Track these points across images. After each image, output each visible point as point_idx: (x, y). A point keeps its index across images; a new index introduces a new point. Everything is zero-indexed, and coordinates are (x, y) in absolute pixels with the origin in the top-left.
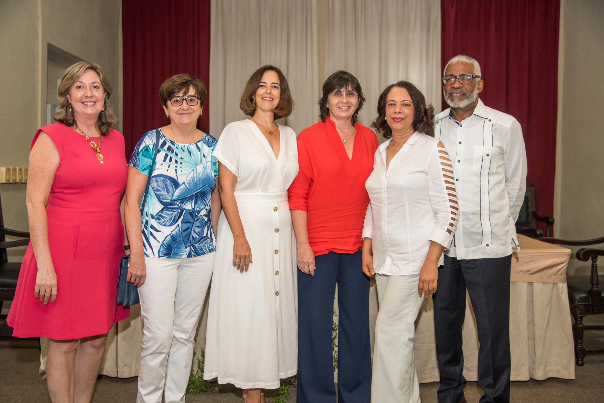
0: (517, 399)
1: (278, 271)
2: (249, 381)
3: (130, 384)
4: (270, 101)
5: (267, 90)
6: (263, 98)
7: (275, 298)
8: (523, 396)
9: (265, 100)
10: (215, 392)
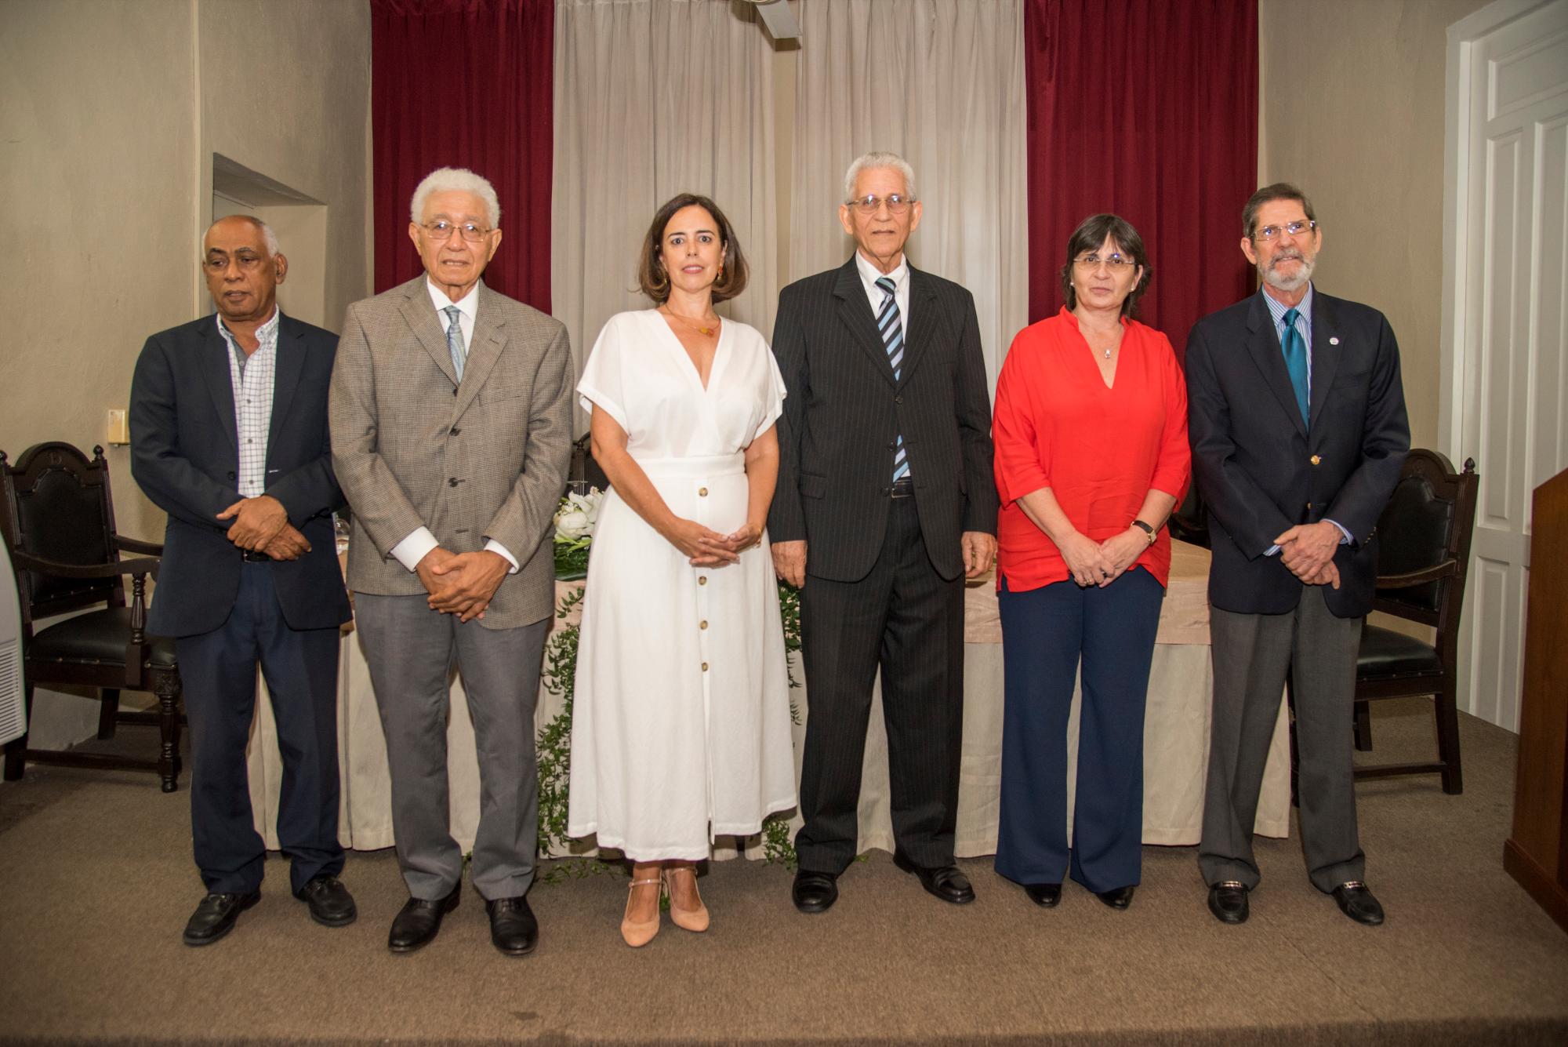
0: (1181, 884)
1: (705, 622)
2: (651, 846)
3: (378, 864)
4: (698, 272)
5: (689, 248)
6: (683, 269)
7: (702, 676)
8: (1192, 875)
9: (688, 272)
10: (554, 882)
